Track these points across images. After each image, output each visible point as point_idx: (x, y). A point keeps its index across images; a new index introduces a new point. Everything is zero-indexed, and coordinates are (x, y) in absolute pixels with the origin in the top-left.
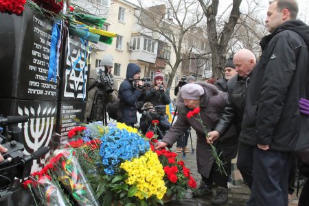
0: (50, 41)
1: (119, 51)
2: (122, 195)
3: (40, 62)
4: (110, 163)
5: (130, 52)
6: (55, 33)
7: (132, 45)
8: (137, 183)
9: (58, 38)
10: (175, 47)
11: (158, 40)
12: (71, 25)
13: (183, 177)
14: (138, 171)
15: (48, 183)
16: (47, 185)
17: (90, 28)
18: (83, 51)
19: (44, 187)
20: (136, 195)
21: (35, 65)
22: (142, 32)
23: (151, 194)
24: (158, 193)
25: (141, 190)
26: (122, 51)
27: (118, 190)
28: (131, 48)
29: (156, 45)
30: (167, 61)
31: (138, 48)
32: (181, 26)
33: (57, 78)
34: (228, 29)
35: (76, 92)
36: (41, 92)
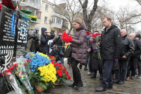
0: (11, 20)
1: (46, 24)
2: (38, 80)
3: (8, 29)
4: (34, 67)
5: (51, 24)
6: (13, 17)
7: (52, 21)
8: (44, 75)
9: (15, 19)
10: (70, 21)
11: (62, 19)
12: (20, 14)
13: (65, 75)
14: (44, 71)
15: (10, 74)
16: (10, 75)
17: (28, 15)
18: (26, 24)
19: (9, 76)
20: (44, 80)
21: (6, 30)
22: (56, 15)
23: (50, 80)
24: (53, 80)
25: (46, 78)
26: (47, 24)
27: (37, 78)
28: (51, 22)
29: (62, 21)
30: (67, 28)
31: (54, 22)
32: (73, 12)
33: (15, 35)
34: (92, 14)
35: (23, 40)
36: (8, 40)
